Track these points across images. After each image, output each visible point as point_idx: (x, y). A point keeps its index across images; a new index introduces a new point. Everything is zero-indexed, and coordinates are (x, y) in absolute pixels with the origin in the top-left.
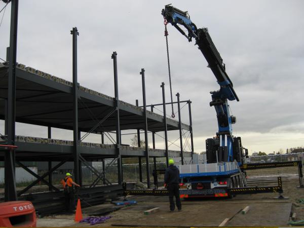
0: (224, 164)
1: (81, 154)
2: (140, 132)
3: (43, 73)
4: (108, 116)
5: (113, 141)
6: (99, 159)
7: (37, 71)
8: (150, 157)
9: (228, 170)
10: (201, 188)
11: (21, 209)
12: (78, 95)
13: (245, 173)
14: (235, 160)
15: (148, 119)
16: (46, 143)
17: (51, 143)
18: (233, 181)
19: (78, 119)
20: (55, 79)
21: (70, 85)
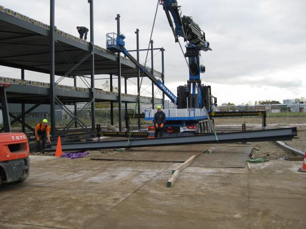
0: (194, 110)
1: (57, 96)
2: (113, 77)
3: (21, 15)
4: (83, 60)
5: (87, 84)
6: (72, 102)
7: (15, 13)
8: (122, 101)
9: (197, 116)
10: (171, 131)
11: (18, 138)
12: (55, 38)
13: (213, 120)
14: (204, 107)
15: (122, 65)
16: (24, 85)
17: (29, 84)
18: (201, 126)
19: (55, 62)
20: (33, 21)
21: (47, 28)
